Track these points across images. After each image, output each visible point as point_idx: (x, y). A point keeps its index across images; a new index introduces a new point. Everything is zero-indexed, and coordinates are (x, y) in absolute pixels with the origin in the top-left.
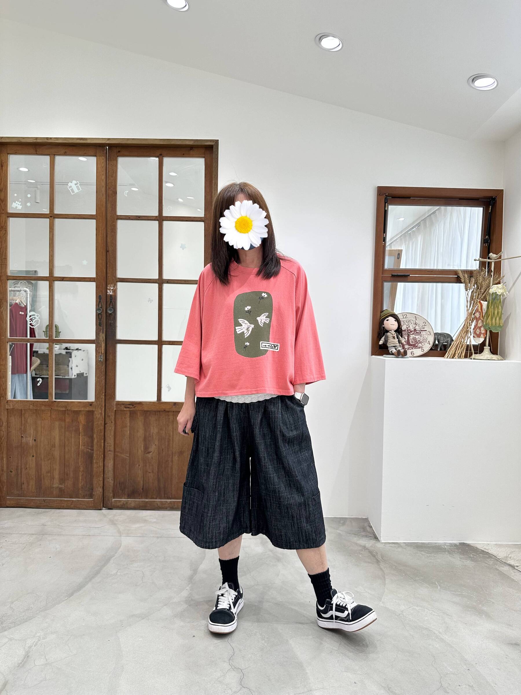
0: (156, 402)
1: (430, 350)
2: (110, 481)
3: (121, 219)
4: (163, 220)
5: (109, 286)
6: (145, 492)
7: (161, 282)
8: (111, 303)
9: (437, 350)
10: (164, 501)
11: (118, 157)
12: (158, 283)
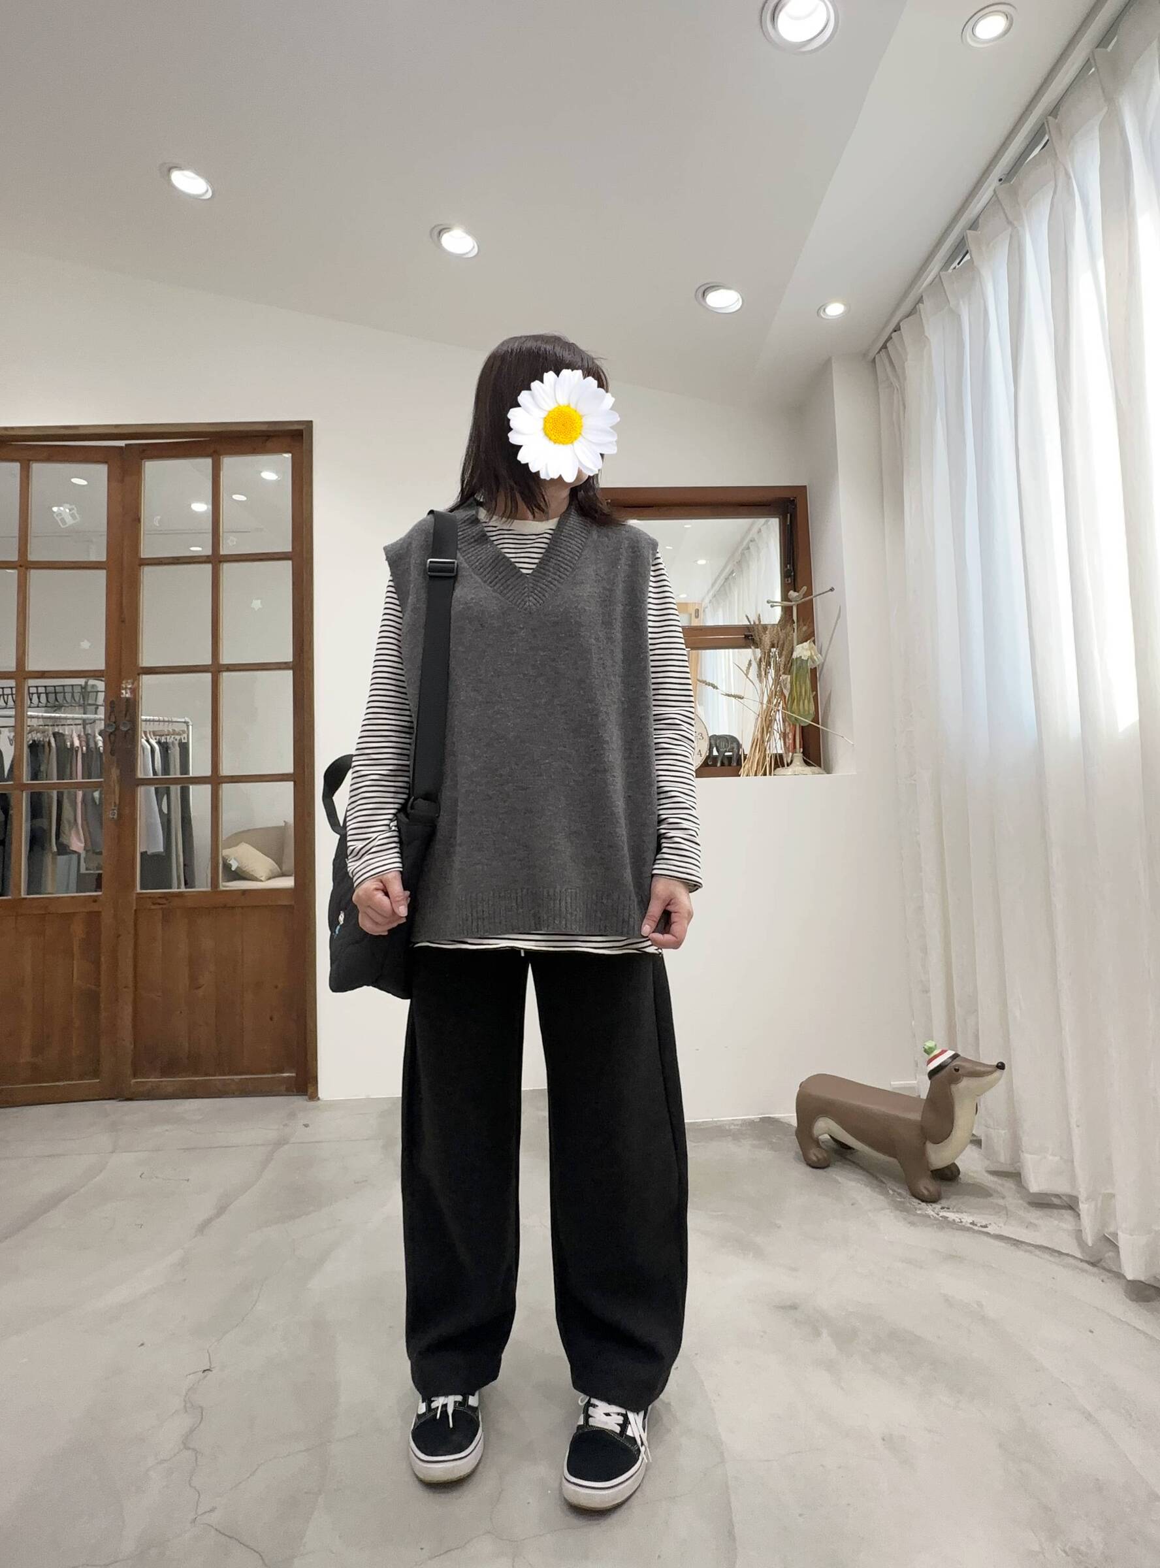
0: (209, 892)
1: (701, 766)
2: (128, 1042)
3: (148, 564)
4: (220, 562)
5: (124, 682)
6: (194, 1064)
7: (216, 669)
8: (128, 714)
9: (716, 766)
10: (228, 1079)
11: (142, 459)
12: (211, 672)
